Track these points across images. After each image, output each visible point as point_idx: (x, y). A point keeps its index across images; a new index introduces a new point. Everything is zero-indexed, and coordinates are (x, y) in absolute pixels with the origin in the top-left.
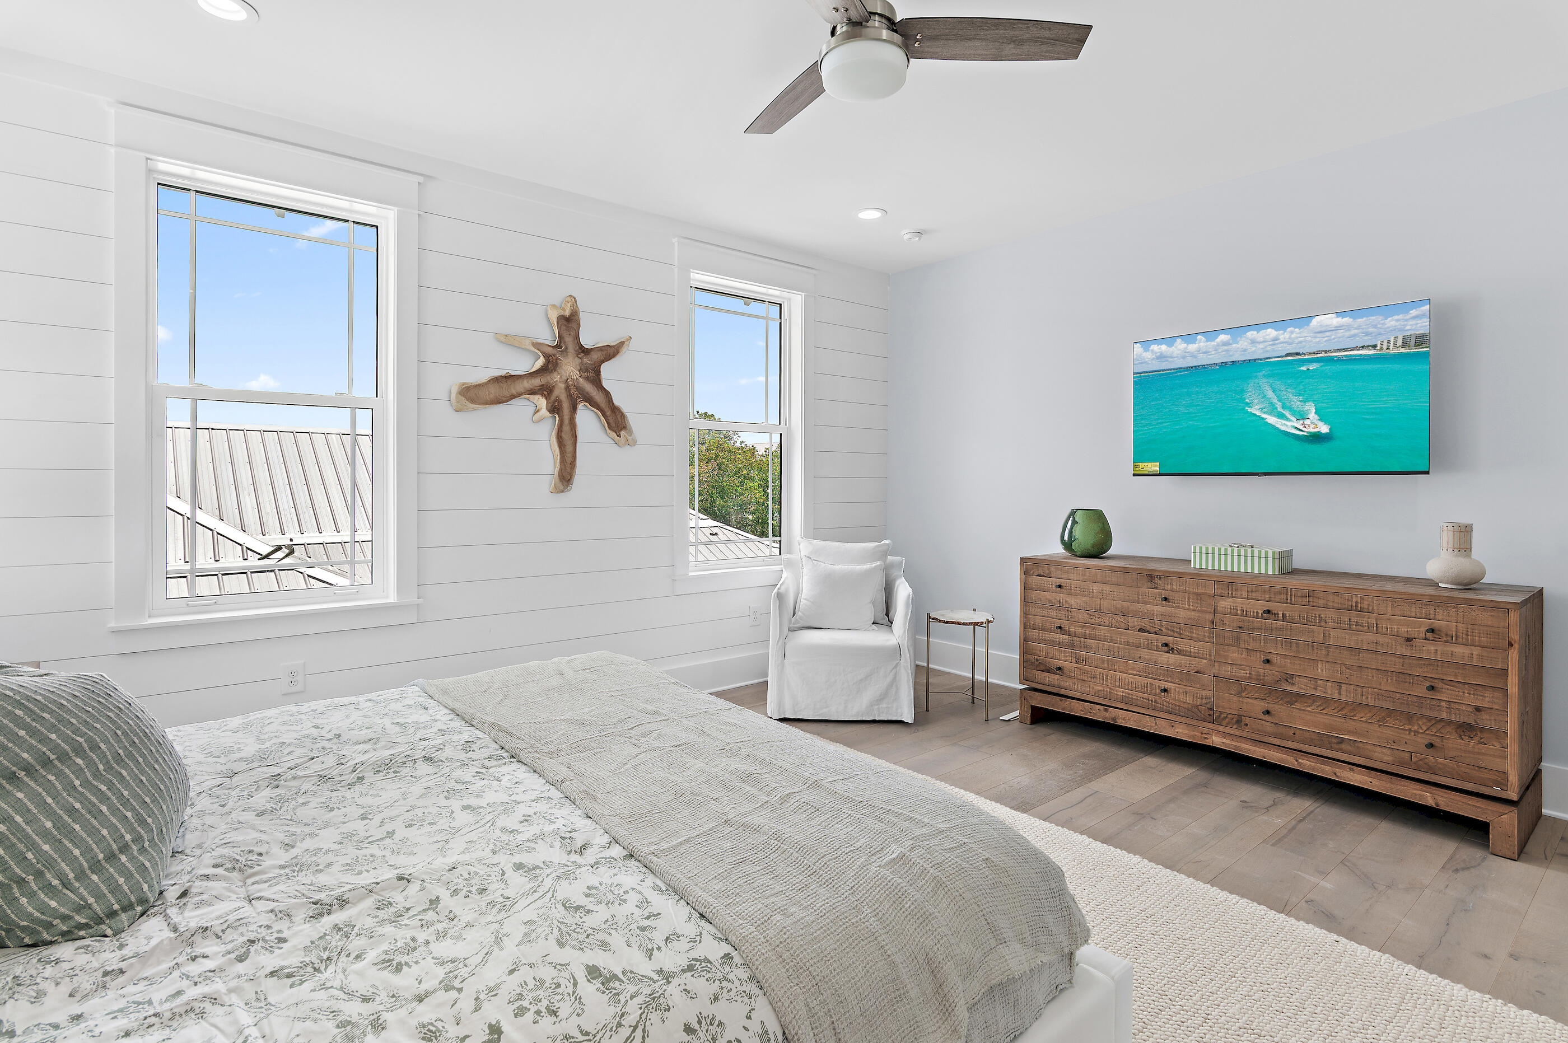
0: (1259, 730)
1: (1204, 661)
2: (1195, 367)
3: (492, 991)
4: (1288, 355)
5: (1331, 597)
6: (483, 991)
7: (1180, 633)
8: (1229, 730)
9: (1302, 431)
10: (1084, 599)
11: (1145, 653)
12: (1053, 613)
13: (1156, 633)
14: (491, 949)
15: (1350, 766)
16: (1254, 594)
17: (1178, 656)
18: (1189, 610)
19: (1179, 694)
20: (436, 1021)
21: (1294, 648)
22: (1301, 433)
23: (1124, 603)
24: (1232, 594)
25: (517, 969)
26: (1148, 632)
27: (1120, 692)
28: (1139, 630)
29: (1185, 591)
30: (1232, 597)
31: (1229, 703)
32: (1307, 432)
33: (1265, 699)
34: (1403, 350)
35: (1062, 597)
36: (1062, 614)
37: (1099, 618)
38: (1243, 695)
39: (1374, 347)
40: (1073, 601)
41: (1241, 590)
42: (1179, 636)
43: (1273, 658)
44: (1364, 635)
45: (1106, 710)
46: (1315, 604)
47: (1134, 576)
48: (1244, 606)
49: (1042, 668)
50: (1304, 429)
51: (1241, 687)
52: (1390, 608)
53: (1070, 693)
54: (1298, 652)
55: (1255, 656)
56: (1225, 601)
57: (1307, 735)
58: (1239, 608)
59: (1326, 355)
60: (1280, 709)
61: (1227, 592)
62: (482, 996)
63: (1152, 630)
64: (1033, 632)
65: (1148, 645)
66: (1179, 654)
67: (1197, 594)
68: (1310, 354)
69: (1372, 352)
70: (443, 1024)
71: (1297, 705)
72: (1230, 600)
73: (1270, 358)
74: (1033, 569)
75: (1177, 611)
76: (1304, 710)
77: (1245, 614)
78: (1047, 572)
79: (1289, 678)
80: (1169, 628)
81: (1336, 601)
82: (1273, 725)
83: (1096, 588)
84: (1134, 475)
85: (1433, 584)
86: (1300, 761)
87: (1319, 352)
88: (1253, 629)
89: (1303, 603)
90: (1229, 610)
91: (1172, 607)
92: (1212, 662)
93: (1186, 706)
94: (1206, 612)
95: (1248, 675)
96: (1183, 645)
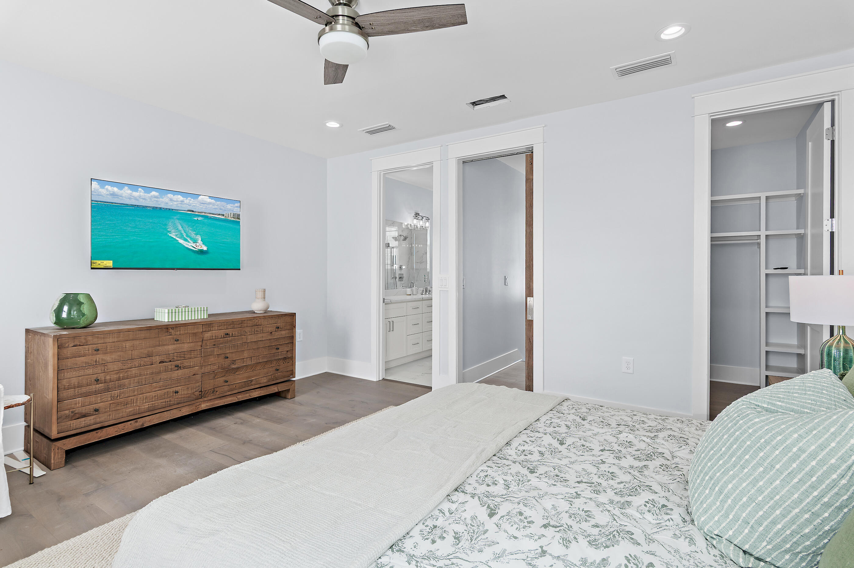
0: (222, 392)
1: (197, 368)
2: (138, 206)
3: (531, 536)
4: (188, 211)
5: (249, 322)
6: (534, 539)
7: (184, 357)
8: (209, 398)
9: (195, 248)
10: (119, 354)
11: (164, 376)
12: (90, 371)
13: (170, 361)
14: (508, 555)
15: (255, 390)
16: (220, 327)
17: (183, 370)
18: (189, 343)
19: (184, 392)
20: (561, 544)
21: (236, 348)
22: (195, 249)
23: (150, 349)
24: (211, 329)
25: (512, 536)
26: (166, 362)
27: (146, 406)
28: (160, 363)
29: (187, 333)
30: (211, 331)
31: (209, 385)
32: (198, 249)
33: (225, 376)
34: (233, 219)
35: (99, 357)
36: (99, 369)
37: (130, 363)
38: (216, 377)
39: (223, 215)
40: (108, 358)
41: (215, 327)
42: (184, 359)
43: (228, 355)
44: (259, 335)
45: (136, 422)
46: (243, 326)
47: (157, 330)
48: (216, 334)
49: (77, 416)
50: (196, 247)
51: (214, 374)
52: (266, 322)
53: (106, 424)
54: (238, 349)
55: (221, 356)
56: (208, 334)
57: (240, 384)
58: (214, 336)
59: (205, 214)
60: (230, 378)
61: (208, 329)
62: (536, 537)
63: (168, 360)
64: (69, 391)
65: (165, 370)
66: (184, 368)
67: (194, 333)
68: (198, 212)
69: (223, 217)
70: (559, 540)
71: (237, 373)
72: (210, 332)
73: (180, 210)
74: (68, 342)
75: (183, 345)
76: (239, 374)
77: (217, 338)
78: (84, 341)
79: (234, 362)
80: (179, 356)
81: (250, 323)
82: (228, 386)
83: (128, 344)
84: (92, 268)
85: (253, 312)
86: (238, 397)
87: (202, 213)
88: (220, 344)
89: (239, 327)
90: (209, 338)
91: (180, 343)
92: (201, 366)
93: (188, 396)
94: (198, 342)
95: (217, 367)
96: (186, 363)
